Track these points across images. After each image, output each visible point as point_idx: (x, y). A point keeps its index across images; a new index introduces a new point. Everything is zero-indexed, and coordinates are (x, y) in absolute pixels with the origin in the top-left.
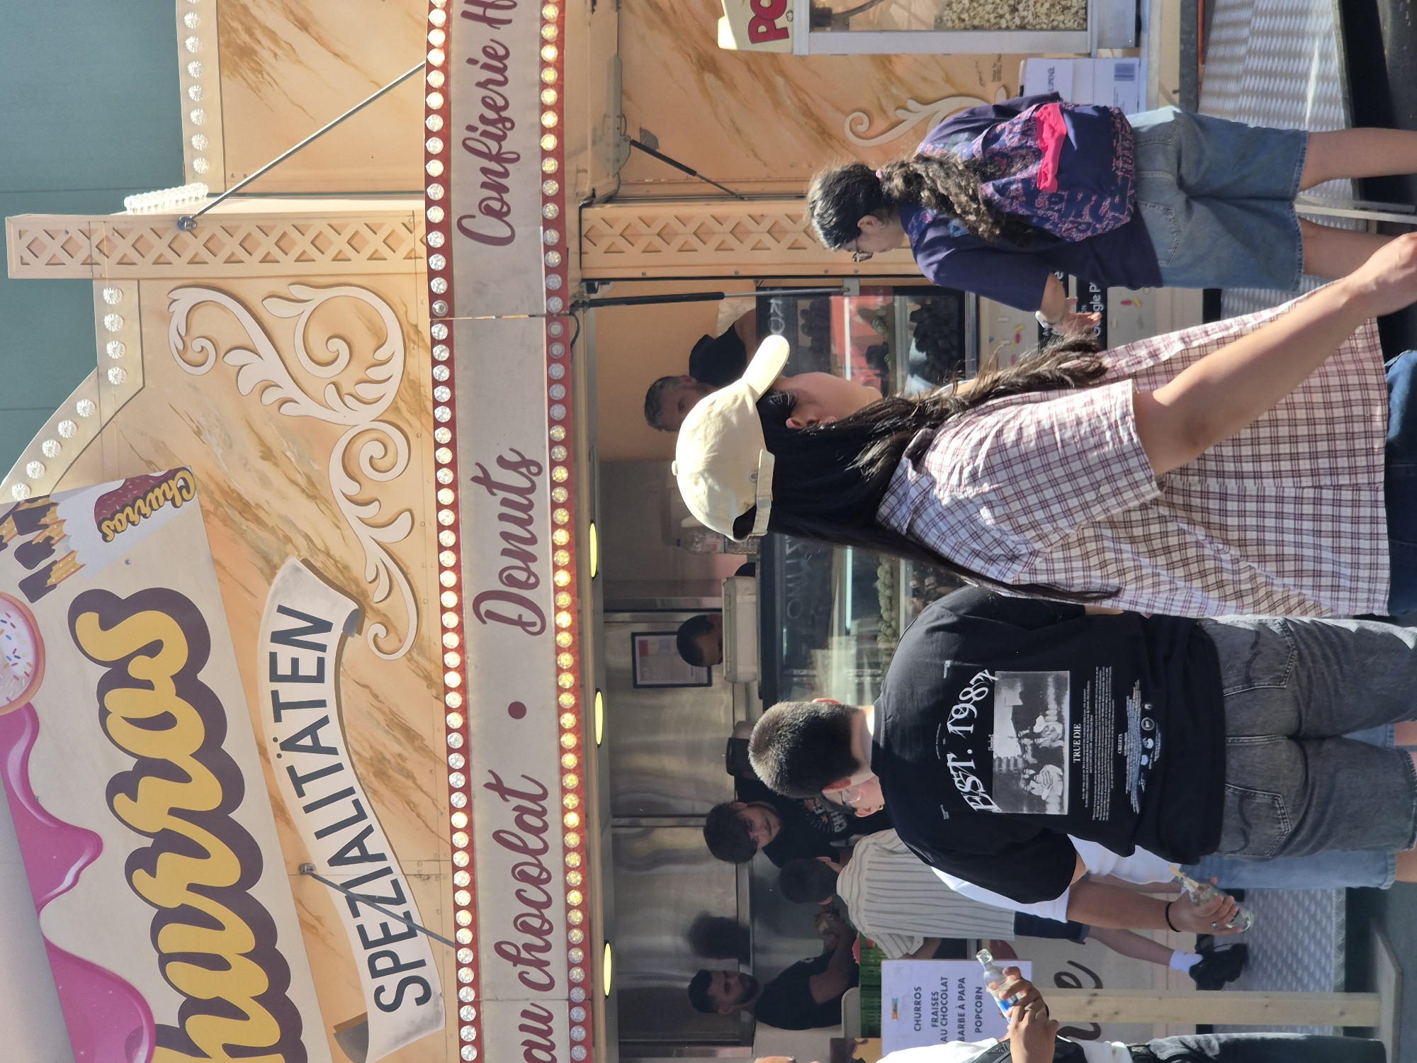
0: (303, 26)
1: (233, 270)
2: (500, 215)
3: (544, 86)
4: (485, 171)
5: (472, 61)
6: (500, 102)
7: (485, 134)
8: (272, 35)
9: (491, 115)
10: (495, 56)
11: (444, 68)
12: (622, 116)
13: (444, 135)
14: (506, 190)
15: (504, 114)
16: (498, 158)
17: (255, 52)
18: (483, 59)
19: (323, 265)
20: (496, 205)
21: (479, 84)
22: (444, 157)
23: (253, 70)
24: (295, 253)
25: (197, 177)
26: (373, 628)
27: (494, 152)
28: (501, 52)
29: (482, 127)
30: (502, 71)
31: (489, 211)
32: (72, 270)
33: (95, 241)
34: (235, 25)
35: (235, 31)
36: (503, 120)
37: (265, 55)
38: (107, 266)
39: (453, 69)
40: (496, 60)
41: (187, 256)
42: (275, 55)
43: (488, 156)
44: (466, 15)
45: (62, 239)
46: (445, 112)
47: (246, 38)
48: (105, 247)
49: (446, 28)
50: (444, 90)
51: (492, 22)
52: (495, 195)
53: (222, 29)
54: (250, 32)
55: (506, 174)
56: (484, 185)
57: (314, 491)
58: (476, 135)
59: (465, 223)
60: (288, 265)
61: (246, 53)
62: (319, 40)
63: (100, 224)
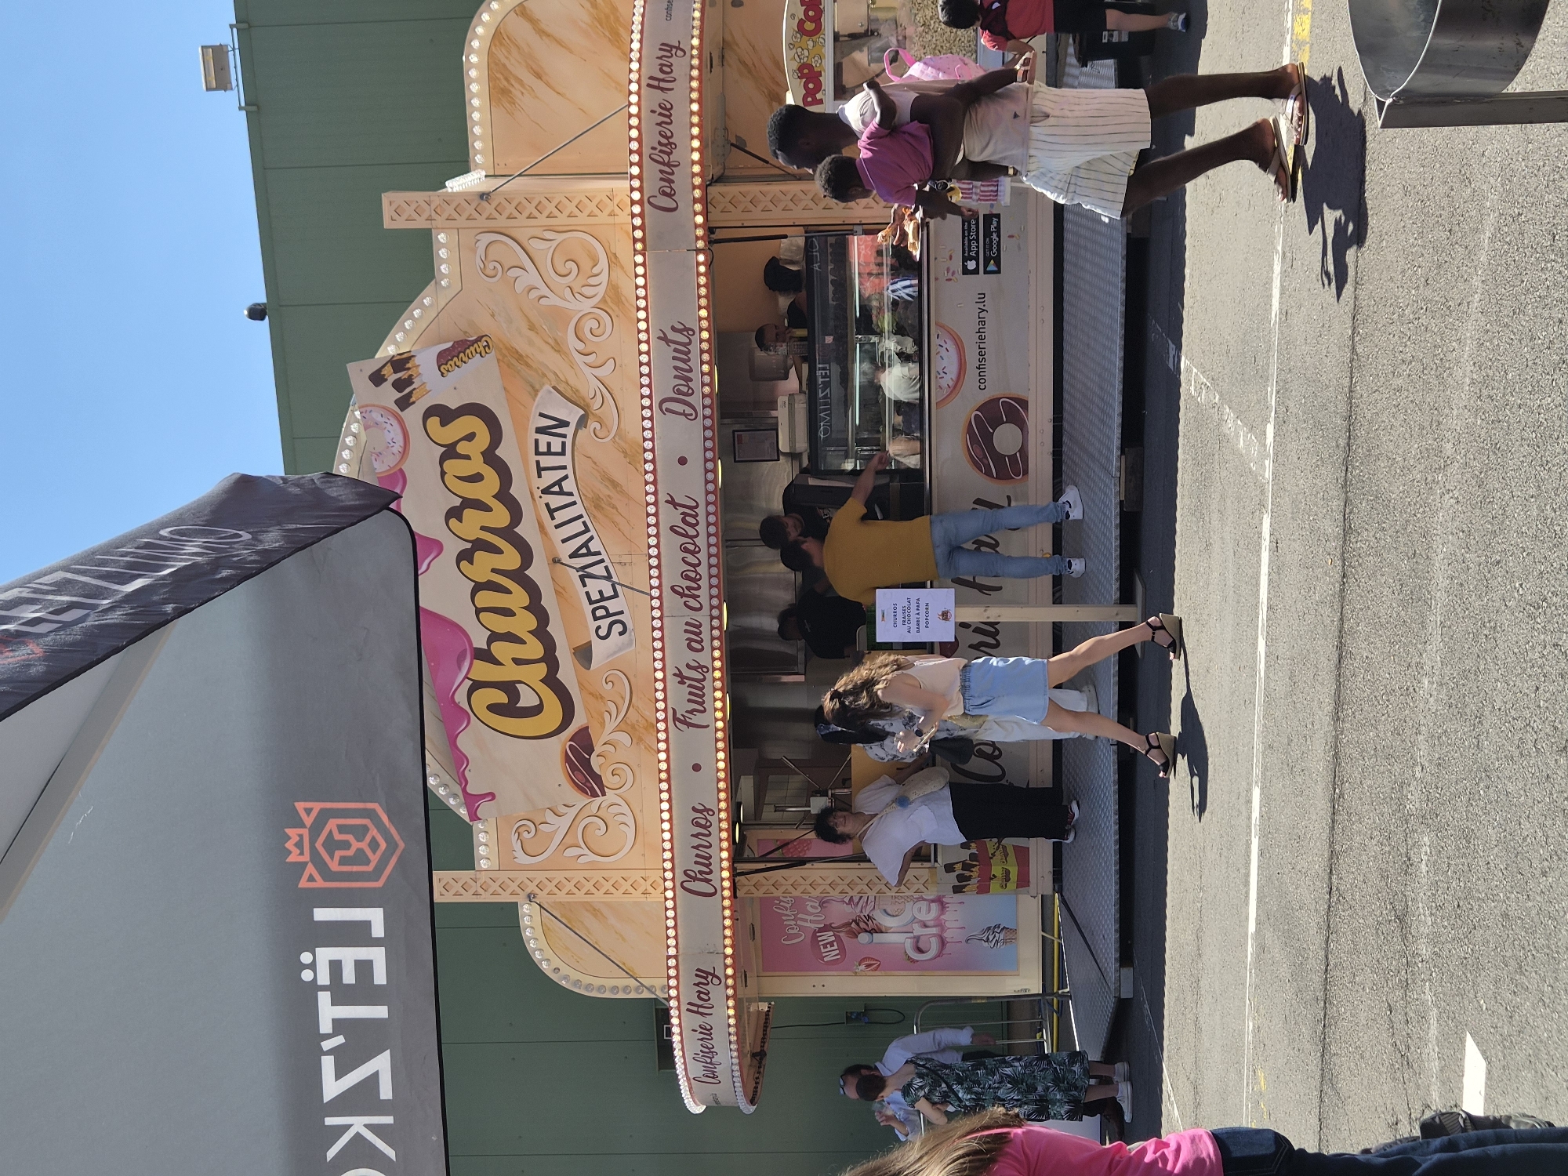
0: (539, 76)
1: (512, 223)
2: (670, 196)
3: (692, 125)
4: (661, 171)
5: (653, 112)
6: (669, 134)
7: (661, 151)
8: (521, 82)
9: (664, 141)
10: (665, 109)
11: (638, 116)
12: (726, 129)
13: (639, 152)
14: (673, 182)
15: (671, 140)
16: (668, 165)
17: (510, 92)
18: (659, 110)
19: (561, 220)
20: (668, 190)
21: (657, 124)
22: (640, 164)
23: (510, 103)
24: (546, 213)
25: (477, 166)
26: (593, 425)
27: (666, 161)
28: (669, 106)
29: (659, 148)
30: (669, 117)
31: (664, 194)
32: (420, 224)
33: (433, 207)
34: (498, 75)
35: (499, 79)
36: (670, 144)
37: (516, 93)
38: (440, 221)
39: (643, 116)
40: (665, 112)
41: (485, 215)
42: (522, 93)
43: (663, 164)
44: (649, 85)
45: (414, 206)
46: (639, 140)
47: (506, 83)
48: (438, 211)
49: (638, 93)
50: (638, 128)
51: (663, 89)
52: (667, 185)
53: (491, 78)
54: (507, 79)
55: (673, 173)
56: (661, 179)
57: (558, 348)
58: (656, 152)
59: (651, 200)
60: (542, 220)
61: (505, 92)
62: (548, 84)
63: (435, 197)
